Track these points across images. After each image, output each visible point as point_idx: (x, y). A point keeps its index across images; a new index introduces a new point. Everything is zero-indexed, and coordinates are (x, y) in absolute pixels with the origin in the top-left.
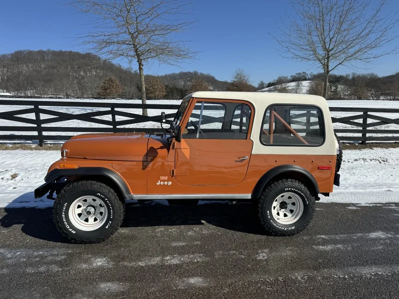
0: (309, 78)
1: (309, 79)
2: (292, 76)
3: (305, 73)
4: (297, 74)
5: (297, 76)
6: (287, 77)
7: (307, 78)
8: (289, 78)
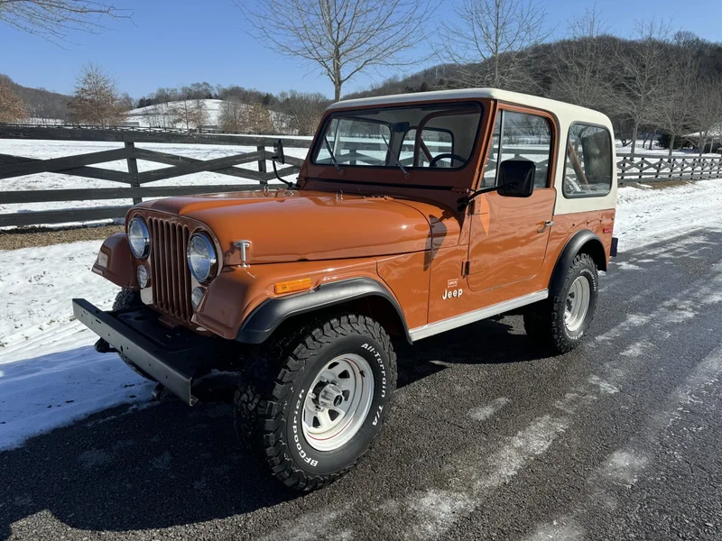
0: (216, 95)
1: (217, 97)
2: (184, 89)
3: (208, 84)
4: (193, 85)
5: (193, 89)
6: (176, 90)
7: (213, 95)
8: (179, 92)
